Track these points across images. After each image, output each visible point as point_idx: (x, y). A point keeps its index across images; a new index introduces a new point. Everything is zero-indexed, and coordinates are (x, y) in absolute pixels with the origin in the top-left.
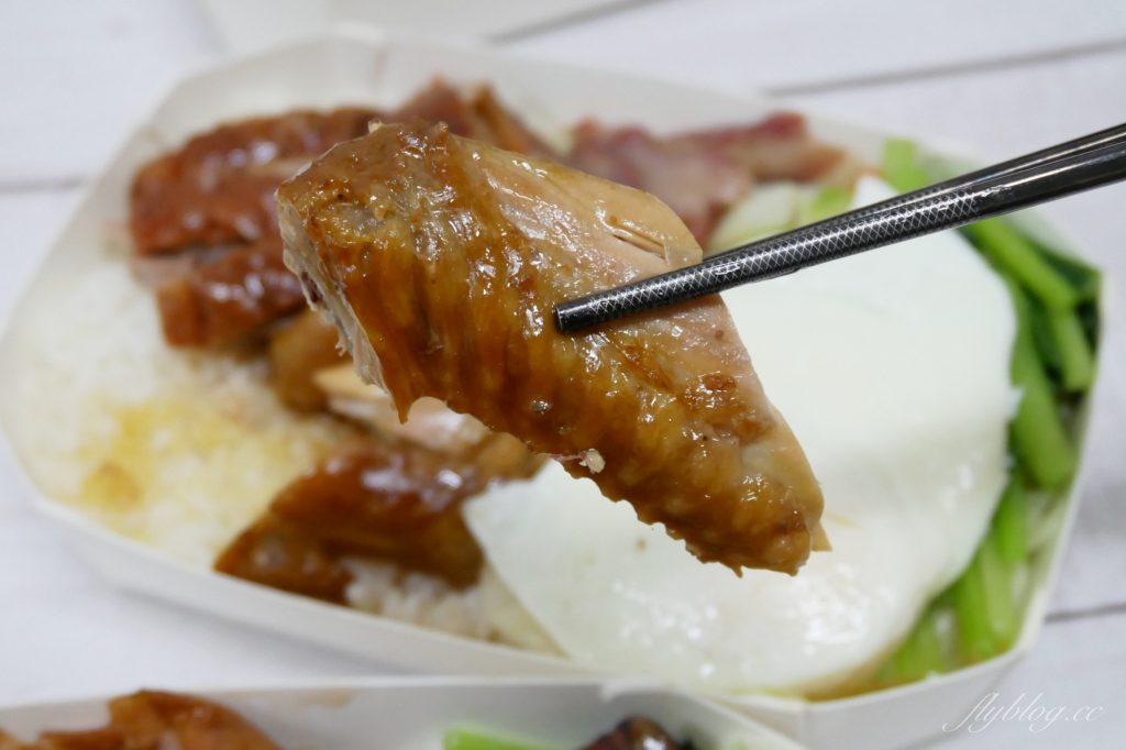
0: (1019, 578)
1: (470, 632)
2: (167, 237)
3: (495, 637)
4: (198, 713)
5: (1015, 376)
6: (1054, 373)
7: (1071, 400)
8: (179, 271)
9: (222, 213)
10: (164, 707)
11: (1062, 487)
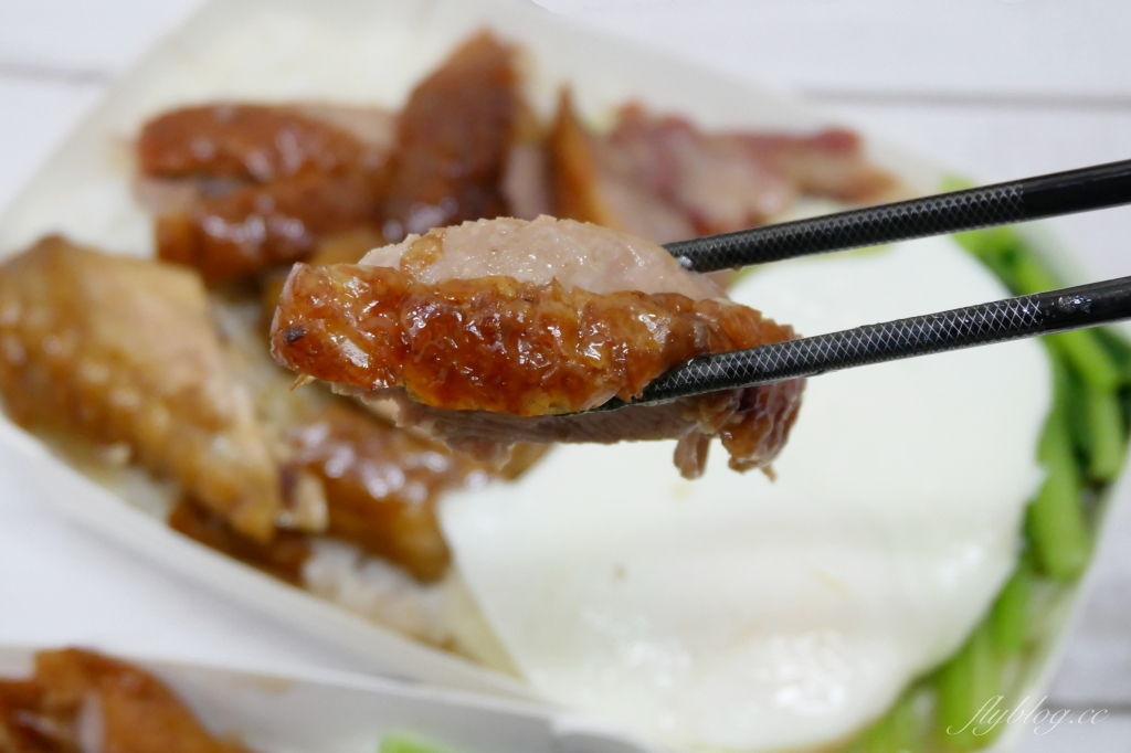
0: (1009, 671)
1: (424, 638)
2: (173, 161)
3: (449, 646)
4: (128, 681)
5: (1042, 453)
6: (1082, 456)
7: (1094, 486)
8: (180, 200)
9: (235, 145)
10: (92, 667)
11: (1071, 578)
